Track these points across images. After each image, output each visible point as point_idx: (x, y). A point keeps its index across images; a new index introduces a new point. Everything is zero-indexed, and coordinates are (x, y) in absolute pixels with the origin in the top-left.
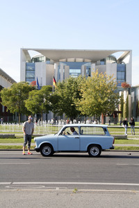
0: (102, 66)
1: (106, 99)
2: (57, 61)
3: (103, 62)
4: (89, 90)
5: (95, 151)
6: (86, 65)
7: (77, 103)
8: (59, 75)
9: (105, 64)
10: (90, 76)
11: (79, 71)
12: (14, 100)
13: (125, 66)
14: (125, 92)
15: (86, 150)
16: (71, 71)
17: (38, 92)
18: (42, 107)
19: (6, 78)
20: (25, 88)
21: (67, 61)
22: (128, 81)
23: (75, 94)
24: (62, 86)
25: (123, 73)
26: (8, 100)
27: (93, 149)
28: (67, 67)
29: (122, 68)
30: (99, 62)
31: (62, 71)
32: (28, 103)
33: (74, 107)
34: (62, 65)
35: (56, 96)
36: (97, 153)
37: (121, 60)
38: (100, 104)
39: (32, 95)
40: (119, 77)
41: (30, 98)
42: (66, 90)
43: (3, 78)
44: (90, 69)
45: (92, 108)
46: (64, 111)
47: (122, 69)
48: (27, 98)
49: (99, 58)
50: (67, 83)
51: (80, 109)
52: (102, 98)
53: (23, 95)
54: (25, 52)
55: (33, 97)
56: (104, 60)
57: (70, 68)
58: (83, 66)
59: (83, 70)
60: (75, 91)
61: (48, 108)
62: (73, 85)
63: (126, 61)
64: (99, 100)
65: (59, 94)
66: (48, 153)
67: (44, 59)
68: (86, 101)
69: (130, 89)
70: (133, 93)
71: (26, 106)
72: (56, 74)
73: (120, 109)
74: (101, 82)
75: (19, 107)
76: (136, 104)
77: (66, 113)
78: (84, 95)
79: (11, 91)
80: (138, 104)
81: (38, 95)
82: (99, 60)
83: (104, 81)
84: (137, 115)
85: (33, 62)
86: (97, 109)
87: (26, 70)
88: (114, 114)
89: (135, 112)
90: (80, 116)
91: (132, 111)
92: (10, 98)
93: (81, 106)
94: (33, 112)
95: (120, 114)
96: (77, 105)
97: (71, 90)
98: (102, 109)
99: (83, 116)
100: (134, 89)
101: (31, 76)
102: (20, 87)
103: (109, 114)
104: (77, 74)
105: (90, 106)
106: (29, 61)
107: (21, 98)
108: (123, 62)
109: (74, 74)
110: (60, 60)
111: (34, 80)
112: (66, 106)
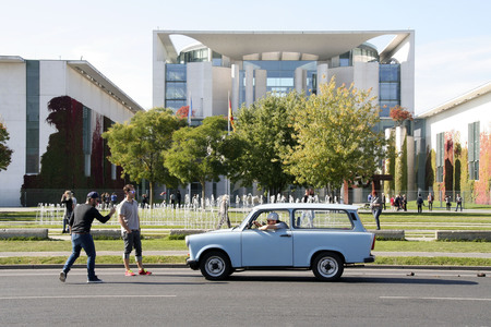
0: (344, 69)
1: (354, 146)
2: (237, 58)
3: (345, 61)
4: (314, 125)
5: (328, 267)
6: (307, 67)
7: (287, 156)
8: (243, 92)
9: (351, 64)
10: (315, 92)
11: (289, 82)
12: (139, 151)
13: (398, 69)
14: (398, 129)
15: (308, 264)
16: (271, 82)
17: (194, 132)
18: (204, 167)
19: (119, 100)
20: (164, 122)
21: (260, 59)
22: (405, 105)
23: (280, 134)
24: (249, 118)
25: (395, 86)
26: (125, 152)
27: (325, 262)
28: (262, 73)
29: (392, 75)
30: (336, 60)
31: (249, 82)
32: (172, 158)
33: (278, 165)
34: (249, 68)
35: (236, 139)
37: (388, 54)
38: (340, 157)
39: (179, 140)
40: (385, 94)
41: (175, 146)
42: (259, 127)
43: (113, 101)
44: (314, 76)
45: (321, 167)
46: (255, 175)
47: (392, 77)
48: (168, 145)
49: (338, 51)
50: (261, 111)
51: (293, 170)
52: (344, 145)
53: (160, 138)
54: (164, 38)
55: (183, 144)
56: (348, 56)
57: (269, 76)
58: (299, 71)
59: (299, 79)
60: (280, 128)
61: (218, 169)
62: (276, 114)
63: (400, 56)
64: (339, 148)
65: (243, 135)
66: (217, 273)
67: (207, 54)
68: (307, 151)
69: (412, 123)
70: (417, 133)
71: (167, 165)
72: (236, 89)
73: (386, 169)
74: (341, 106)
75: (150, 168)
76: (425, 157)
77: (259, 179)
78: (302, 138)
79: (131, 130)
80: (430, 158)
81: (193, 138)
82: (336, 56)
83: (348, 104)
84: (428, 184)
85: (182, 62)
86: (333, 170)
87: (166, 82)
88: (372, 183)
89: (424, 177)
90: (292, 188)
91: (416, 175)
92: (130, 145)
93: (294, 164)
94: (182, 180)
95: (386, 182)
96: (285, 162)
97: (271, 126)
98: (343, 170)
99: (300, 186)
100: (422, 122)
101: (178, 95)
102: (152, 121)
103: (360, 183)
104: (284, 89)
105: (317, 163)
106: (172, 60)
107: (154, 145)
108: (394, 60)
109: (278, 89)
110: (245, 57)
111: (185, 104)
112: (260, 164)
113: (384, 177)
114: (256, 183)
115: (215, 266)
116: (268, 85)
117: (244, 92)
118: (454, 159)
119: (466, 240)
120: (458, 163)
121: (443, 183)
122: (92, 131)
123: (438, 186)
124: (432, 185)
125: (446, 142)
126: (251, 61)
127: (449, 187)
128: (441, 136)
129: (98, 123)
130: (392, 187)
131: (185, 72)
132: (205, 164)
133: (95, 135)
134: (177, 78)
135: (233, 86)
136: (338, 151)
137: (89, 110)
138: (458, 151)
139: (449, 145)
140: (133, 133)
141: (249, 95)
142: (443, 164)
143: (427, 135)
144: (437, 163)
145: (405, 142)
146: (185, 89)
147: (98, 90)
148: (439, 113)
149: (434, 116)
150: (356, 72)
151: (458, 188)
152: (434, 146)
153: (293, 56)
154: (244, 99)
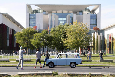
0: (81, 16)
1: (82, 38)
2: (50, 12)
3: (81, 13)
4: (71, 33)
5: (73, 65)
6: (70, 15)
7: (64, 41)
9: (82, 14)
10: (72, 24)
11: (65, 19)
12: (24, 39)
13: (96, 16)
14: (96, 33)
15: (69, 64)
16: (60, 19)
17: (40, 34)
18: (42, 44)
19: (17, 24)
20: (31, 31)
21: (57, 12)
22: (98, 26)
23: (63, 35)
24: (54, 30)
25: (95, 20)
26: (20, 40)
27: (72, 64)
28: (57, 16)
29: (94, 17)
30: (78, 13)
31: (53, 19)
32: (33, 42)
33: (62, 43)
34: (53, 15)
35: (51, 36)
36: (74, 66)
37: (93, 11)
39: (36, 37)
40: (92, 23)
41: (34, 38)
42: (57, 33)
43: (15, 25)
44: (72, 17)
45: (73, 44)
46: (56, 46)
47: (94, 18)
48: (32, 38)
49: (79, 10)
50: (57, 28)
51: (66, 45)
52: (80, 38)
53: (30, 36)
54: (29, 6)
56: (82, 12)
57: (59, 17)
58: (68, 16)
59: (68, 18)
60: (63, 33)
61: (46, 44)
62: (61, 29)
63: (97, 12)
64: (78, 39)
65: (53, 35)
66: (52, 66)
67: (41, 11)
68: (69, 40)
69: (100, 31)
70: (101, 34)
71: (32, 43)
72: (50, 21)
73: (92, 44)
74: (79, 28)
75: (27, 44)
76: (103, 41)
77: (57, 47)
78: (68, 36)
79: (22, 34)
80: (105, 41)
81: (40, 36)
82: (78, 12)
83: (81, 27)
84: (104, 49)
85: (34, 13)
86: (76, 45)
87: (30, 19)
88: (88, 48)
89: (103, 46)
90: (66, 50)
91: (101, 46)
92: (22, 38)
93: (66, 43)
94: (36, 47)
95: (92, 48)
96: (64, 43)
97: (60, 33)
98: (79, 45)
99: (68, 49)
100: (103, 31)
101: (33, 23)
102: (28, 31)
103: (85, 48)
104: (63, 21)
105: (72, 43)
106: (31, 12)
107: (28, 38)
108: (95, 13)
109: (62, 21)
110: (52, 12)
111: (35, 25)
112: (57, 43)
113: (92, 47)
114: (56, 48)
115: (51, 65)
116: (59, 20)
117: (52, 22)
118: (112, 42)
119: (106, 62)
120: (113, 43)
121: (109, 48)
122: (9, 33)
123: (107, 49)
124: (105, 49)
125: (109, 37)
126: (54, 13)
127: (110, 49)
128: (108, 35)
129: (11, 31)
130: (94, 49)
131: (35, 16)
132: (43, 43)
133: (10, 34)
134: (33, 18)
135: (49, 20)
136: (78, 40)
137: (8, 27)
138: (113, 39)
139: (110, 38)
140: (23, 34)
141: (53, 23)
142: (109, 43)
143: (104, 35)
144: (107, 43)
145: (98, 37)
146: (35, 21)
147: (11, 21)
148: (107, 28)
149: (106, 29)
150: (84, 17)
151: (113, 50)
152: (106, 38)
153: (66, 12)
154: (52, 24)
